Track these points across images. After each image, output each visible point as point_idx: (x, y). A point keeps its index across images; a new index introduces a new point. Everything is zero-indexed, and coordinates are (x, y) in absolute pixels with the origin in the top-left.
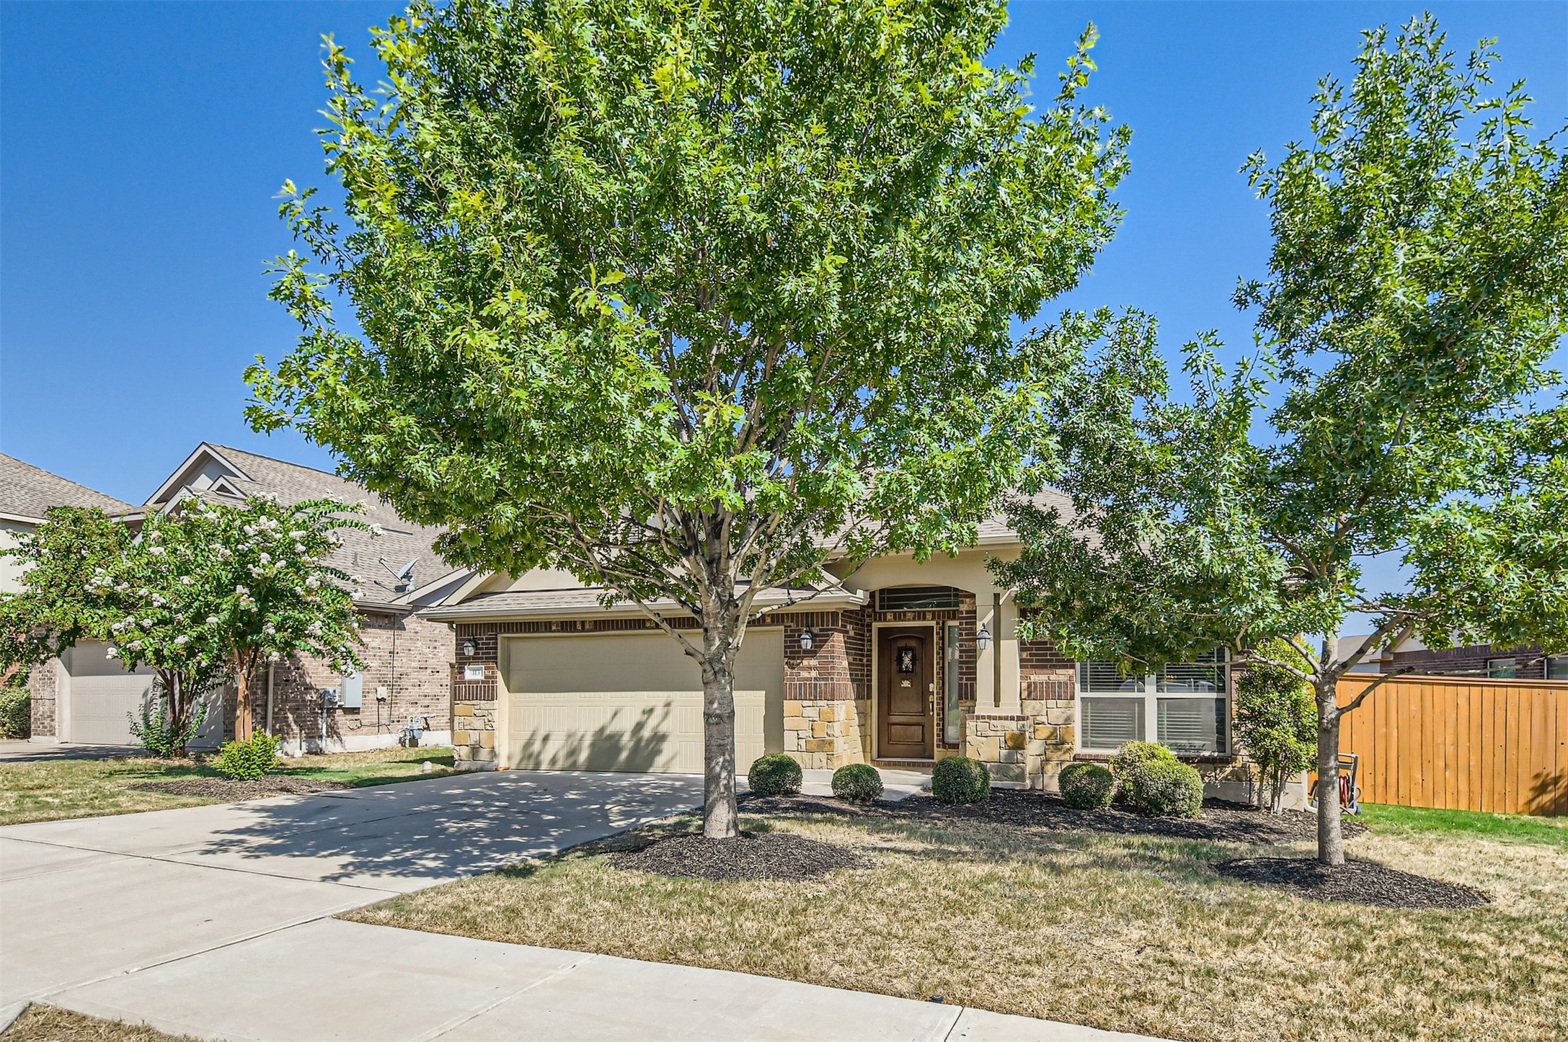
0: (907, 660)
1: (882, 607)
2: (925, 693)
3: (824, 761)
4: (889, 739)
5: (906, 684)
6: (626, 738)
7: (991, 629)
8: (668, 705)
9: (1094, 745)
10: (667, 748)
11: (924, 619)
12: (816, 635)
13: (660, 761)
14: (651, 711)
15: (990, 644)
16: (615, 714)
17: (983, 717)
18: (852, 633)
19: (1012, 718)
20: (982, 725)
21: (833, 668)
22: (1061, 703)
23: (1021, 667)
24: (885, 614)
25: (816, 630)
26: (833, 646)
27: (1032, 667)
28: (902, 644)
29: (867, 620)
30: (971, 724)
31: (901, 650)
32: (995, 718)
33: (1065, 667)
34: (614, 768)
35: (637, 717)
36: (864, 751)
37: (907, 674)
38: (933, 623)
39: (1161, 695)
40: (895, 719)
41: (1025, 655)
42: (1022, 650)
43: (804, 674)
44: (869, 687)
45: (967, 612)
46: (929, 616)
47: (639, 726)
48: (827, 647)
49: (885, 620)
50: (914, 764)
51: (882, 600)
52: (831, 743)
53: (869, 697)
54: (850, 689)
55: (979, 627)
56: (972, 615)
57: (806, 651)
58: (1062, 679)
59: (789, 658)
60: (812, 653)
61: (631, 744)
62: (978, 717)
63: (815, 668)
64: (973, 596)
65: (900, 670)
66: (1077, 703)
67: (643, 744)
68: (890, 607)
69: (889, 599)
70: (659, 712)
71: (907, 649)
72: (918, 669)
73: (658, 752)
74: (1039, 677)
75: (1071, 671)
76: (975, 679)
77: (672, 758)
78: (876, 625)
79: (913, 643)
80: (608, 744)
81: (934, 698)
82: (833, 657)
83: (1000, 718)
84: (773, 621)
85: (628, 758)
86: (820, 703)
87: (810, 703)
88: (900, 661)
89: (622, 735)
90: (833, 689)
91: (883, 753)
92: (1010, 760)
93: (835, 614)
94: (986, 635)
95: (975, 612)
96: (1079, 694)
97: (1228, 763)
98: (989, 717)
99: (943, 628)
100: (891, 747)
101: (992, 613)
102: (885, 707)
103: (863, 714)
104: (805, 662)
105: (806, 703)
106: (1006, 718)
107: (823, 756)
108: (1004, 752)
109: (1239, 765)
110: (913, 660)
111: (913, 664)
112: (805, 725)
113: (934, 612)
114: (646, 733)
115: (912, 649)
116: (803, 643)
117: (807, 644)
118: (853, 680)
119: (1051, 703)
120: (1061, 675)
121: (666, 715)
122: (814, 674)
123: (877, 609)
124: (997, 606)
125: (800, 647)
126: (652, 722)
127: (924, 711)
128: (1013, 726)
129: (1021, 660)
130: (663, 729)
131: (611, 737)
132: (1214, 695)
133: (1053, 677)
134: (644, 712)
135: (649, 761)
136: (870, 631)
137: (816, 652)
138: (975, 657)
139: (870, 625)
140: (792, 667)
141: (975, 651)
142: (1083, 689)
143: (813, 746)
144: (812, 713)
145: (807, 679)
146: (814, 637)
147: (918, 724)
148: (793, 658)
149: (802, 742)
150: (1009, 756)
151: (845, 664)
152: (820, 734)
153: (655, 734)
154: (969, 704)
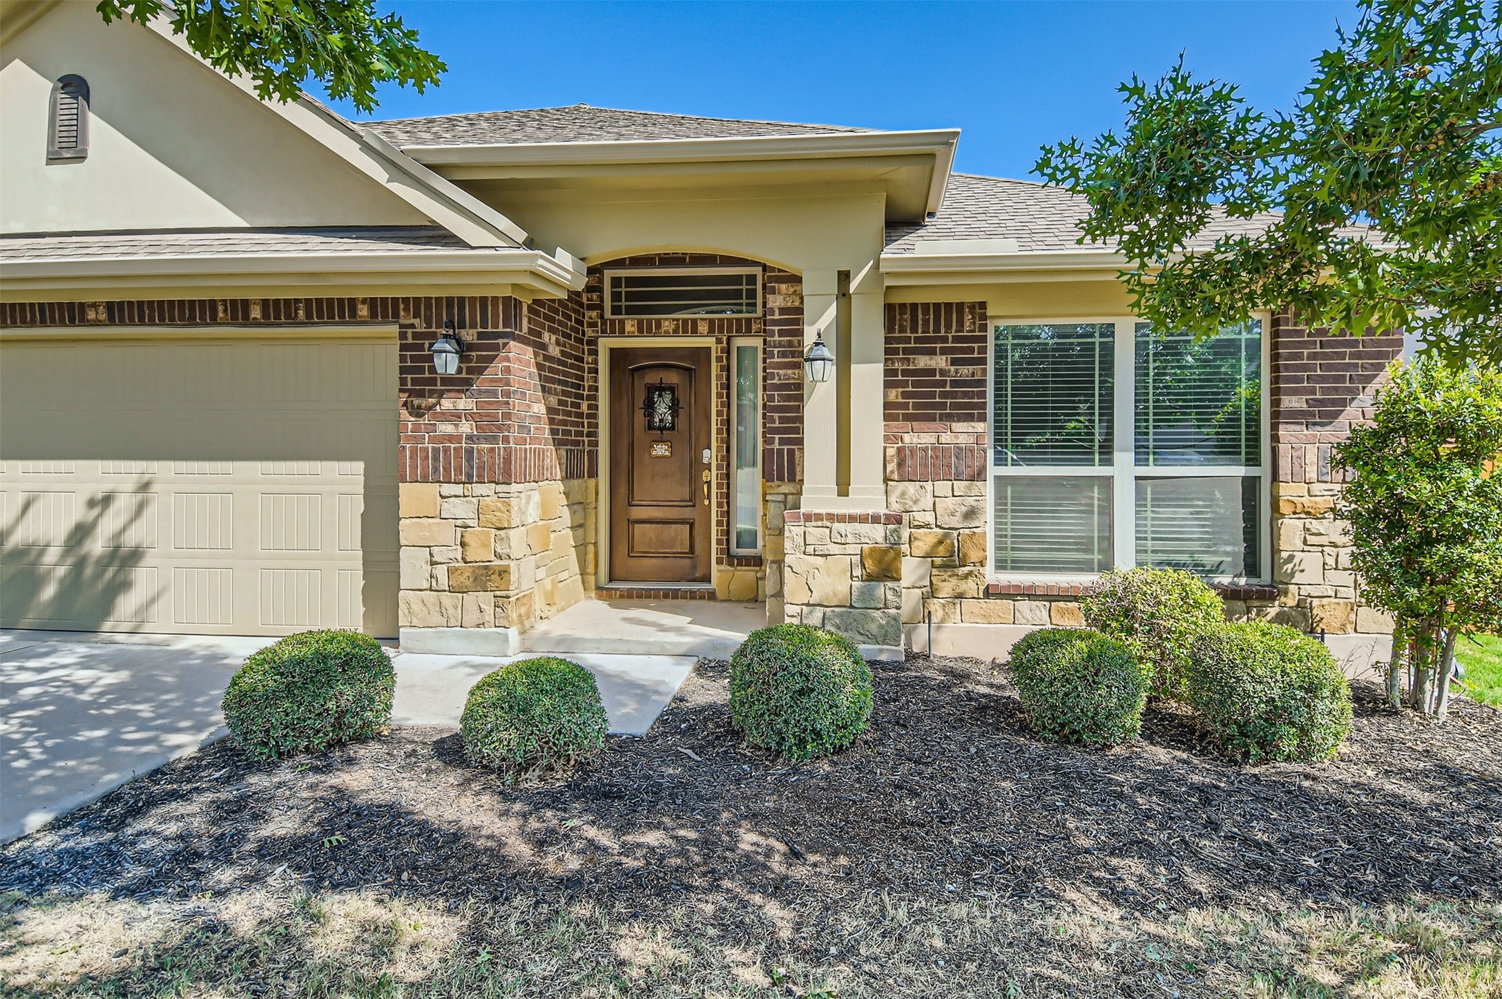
0: (662, 409)
1: (616, 310)
2: (696, 467)
3: (489, 610)
4: (631, 548)
5: (661, 450)
6: (52, 555)
7: (832, 339)
8: (145, 487)
9: (1017, 566)
10: (143, 579)
11: (695, 331)
12: (471, 347)
13: (127, 604)
14: (107, 500)
15: (831, 369)
16: (26, 507)
17: (819, 517)
18: (555, 351)
19: (875, 519)
20: (815, 533)
21: (507, 416)
22: (960, 486)
23: (887, 418)
24: (622, 322)
25: (469, 335)
26: (508, 370)
27: (907, 418)
28: (652, 378)
29: (589, 332)
30: (793, 531)
31: (651, 389)
32: (841, 519)
33: (970, 418)
34: (29, 619)
35: (77, 513)
36: (583, 573)
37: (662, 432)
38: (710, 342)
39: (1143, 471)
40: (636, 513)
41: (893, 395)
42: (888, 385)
43: (446, 428)
44: (593, 457)
45: (783, 311)
46: (703, 328)
47: (81, 532)
48: (495, 369)
49: (622, 333)
50: (675, 594)
51: (616, 297)
52: (503, 572)
53: (593, 474)
54: (552, 458)
55: (810, 336)
56: (794, 317)
57: (447, 381)
58: (962, 440)
59: (412, 393)
60: (459, 384)
61: (61, 571)
62: (808, 518)
63: (470, 416)
64: (796, 279)
65: (650, 427)
66: (989, 488)
67: (89, 571)
68: (631, 311)
69: (630, 297)
70: (124, 504)
71: (661, 388)
72: (682, 423)
73: (124, 585)
74: (919, 438)
75: (980, 427)
76: (800, 442)
77: (152, 601)
78: (606, 344)
79: (672, 378)
80: (12, 569)
81: (713, 476)
82: (507, 394)
83: (852, 519)
84: (373, 314)
85: (60, 596)
86: (479, 489)
87: (458, 489)
88: (650, 406)
89: (42, 553)
90: (507, 461)
91: (618, 572)
92: (867, 601)
93: (511, 305)
94: (826, 352)
95: (800, 311)
96: (992, 471)
97: (1272, 598)
98: (831, 517)
99: (728, 351)
100: (634, 563)
101: (832, 312)
102: (623, 490)
103: (578, 505)
104: (447, 404)
105: (447, 489)
106: (863, 519)
107: (486, 599)
108: (857, 584)
109: (1291, 601)
110: (674, 408)
111: (675, 414)
112: (448, 534)
113: (711, 322)
114: (97, 546)
115: (672, 389)
116: (438, 361)
117: (448, 362)
118: (558, 443)
119: (943, 487)
120: (961, 434)
121: (140, 509)
122: (466, 428)
123: (608, 314)
124: (844, 295)
125: (433, 369)
126: (108, 526)
127: (693, 500)
128: (877, 534)
129: (887, 405)
130: (131, 539)
131: (19, 553)
132: (1241, 471)
133: (946, 438)
134: (91, 503)
135: (105, 607)
136: (595, 353)
137: (469, 383)
138: (800, 398)
139: (593, 342)
140: (417, 412)
141: (799, 386)
142: (1000, 460)
143: (464, 579)
144: (461, 509)
145: (451, 438)
146: (463, 350)
147: (682, 522)
148: (421, 394)
149: (441, 571)
150: (866, 595)
151: (539, 409)
152: (478, 553)
153: (117, 548)
154: (786, 488)
